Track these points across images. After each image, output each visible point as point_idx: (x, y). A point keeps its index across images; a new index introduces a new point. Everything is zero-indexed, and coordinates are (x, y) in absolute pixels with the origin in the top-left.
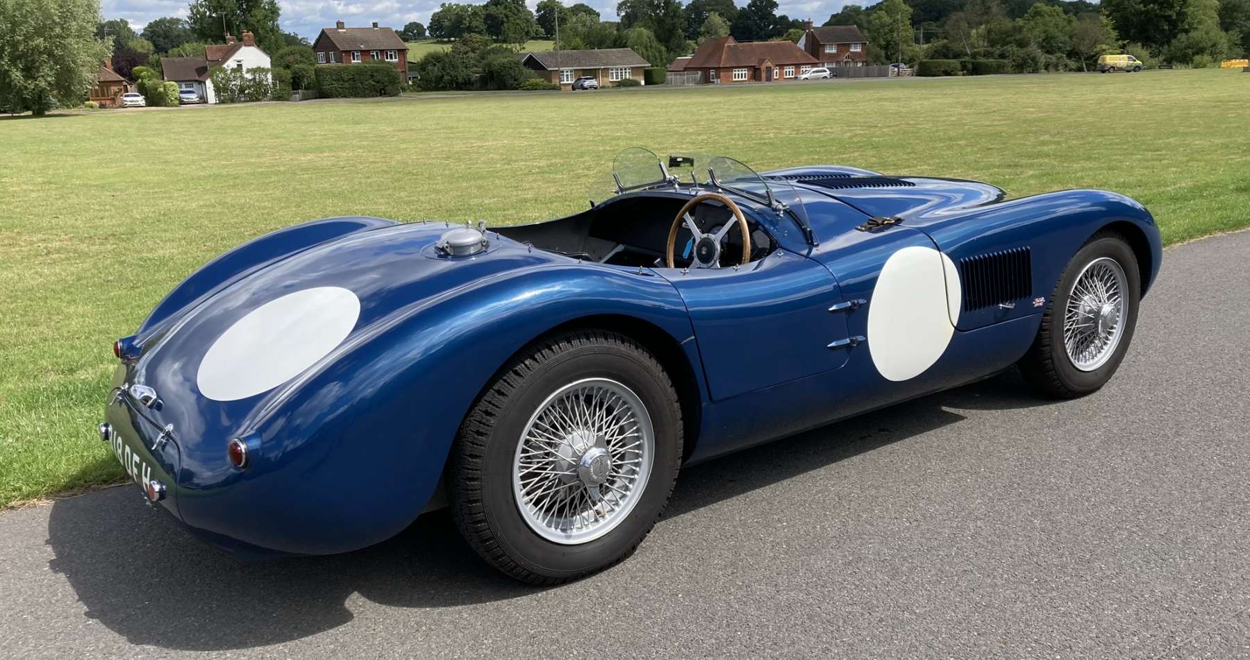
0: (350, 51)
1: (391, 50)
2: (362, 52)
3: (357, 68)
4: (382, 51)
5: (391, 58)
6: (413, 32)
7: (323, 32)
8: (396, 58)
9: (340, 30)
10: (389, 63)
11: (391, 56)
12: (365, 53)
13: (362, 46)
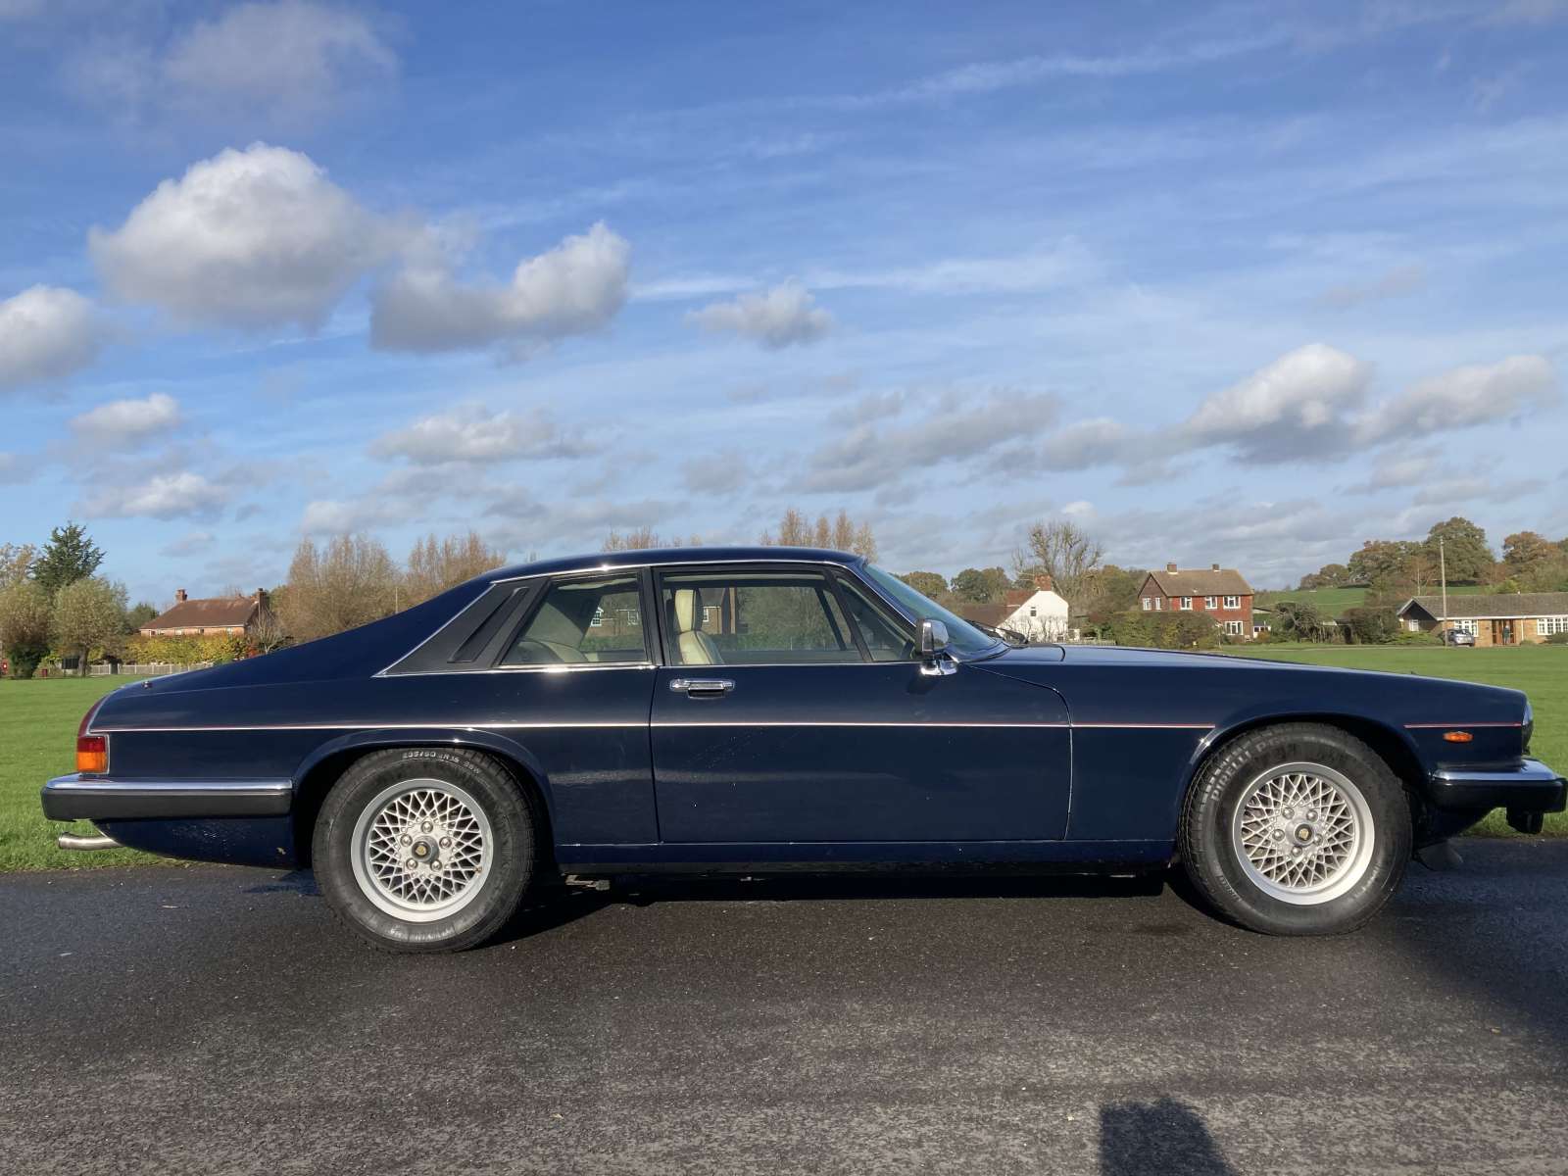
0: (1180, 597)
1: (1231, 596)
2: (1194, 597)
4: (1220, 597)
5: (1231, 604)
6: (1328, 577)
8: (1238, 605)
9: (1171, 574)
10: (1226, 610)
11: (1231, 602)
12: (1199, 599)
13: (1195, 591)
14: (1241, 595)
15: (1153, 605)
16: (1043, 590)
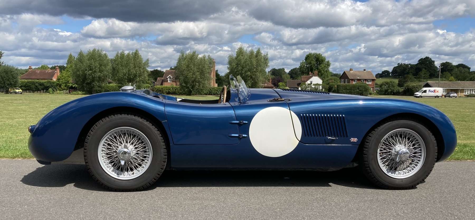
0: (353, 79)
1: (369, 79)
2: (358, 80)
3: (355, 85)
4: (366, 80)
6: (385, 74)
7: (344, 72)
11: (369, 82)
13: (358, 78)
14: (372, 79)
15: (345, 83)
16: (314, 76)
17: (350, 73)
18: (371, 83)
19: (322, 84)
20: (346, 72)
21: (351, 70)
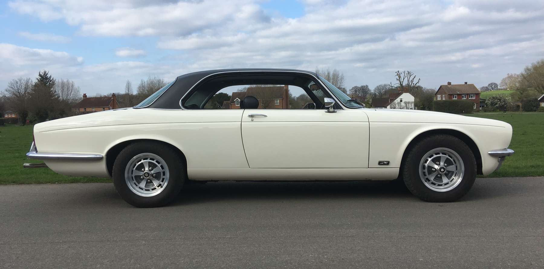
0: (452, 95)
1: (472, 94)
2: (458, 95)
3: (455, 101)
4: (468, 94)
5: (472, 97)
6: (492, 87)
7: (441, 87)
8: (474, 97)
9: (449, 86)
10: (470, 99)
12: (460, 95)
13: (458, 92)
14: (475, 94)
15: (442, 98)
16: (405, 92)
17: (448, 87)
18: (475, 98)
19: (414, 101)
20: (443, 87)
21: (449, 83)
